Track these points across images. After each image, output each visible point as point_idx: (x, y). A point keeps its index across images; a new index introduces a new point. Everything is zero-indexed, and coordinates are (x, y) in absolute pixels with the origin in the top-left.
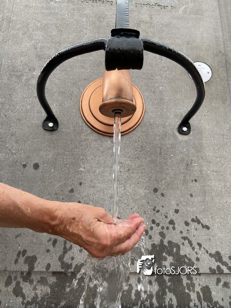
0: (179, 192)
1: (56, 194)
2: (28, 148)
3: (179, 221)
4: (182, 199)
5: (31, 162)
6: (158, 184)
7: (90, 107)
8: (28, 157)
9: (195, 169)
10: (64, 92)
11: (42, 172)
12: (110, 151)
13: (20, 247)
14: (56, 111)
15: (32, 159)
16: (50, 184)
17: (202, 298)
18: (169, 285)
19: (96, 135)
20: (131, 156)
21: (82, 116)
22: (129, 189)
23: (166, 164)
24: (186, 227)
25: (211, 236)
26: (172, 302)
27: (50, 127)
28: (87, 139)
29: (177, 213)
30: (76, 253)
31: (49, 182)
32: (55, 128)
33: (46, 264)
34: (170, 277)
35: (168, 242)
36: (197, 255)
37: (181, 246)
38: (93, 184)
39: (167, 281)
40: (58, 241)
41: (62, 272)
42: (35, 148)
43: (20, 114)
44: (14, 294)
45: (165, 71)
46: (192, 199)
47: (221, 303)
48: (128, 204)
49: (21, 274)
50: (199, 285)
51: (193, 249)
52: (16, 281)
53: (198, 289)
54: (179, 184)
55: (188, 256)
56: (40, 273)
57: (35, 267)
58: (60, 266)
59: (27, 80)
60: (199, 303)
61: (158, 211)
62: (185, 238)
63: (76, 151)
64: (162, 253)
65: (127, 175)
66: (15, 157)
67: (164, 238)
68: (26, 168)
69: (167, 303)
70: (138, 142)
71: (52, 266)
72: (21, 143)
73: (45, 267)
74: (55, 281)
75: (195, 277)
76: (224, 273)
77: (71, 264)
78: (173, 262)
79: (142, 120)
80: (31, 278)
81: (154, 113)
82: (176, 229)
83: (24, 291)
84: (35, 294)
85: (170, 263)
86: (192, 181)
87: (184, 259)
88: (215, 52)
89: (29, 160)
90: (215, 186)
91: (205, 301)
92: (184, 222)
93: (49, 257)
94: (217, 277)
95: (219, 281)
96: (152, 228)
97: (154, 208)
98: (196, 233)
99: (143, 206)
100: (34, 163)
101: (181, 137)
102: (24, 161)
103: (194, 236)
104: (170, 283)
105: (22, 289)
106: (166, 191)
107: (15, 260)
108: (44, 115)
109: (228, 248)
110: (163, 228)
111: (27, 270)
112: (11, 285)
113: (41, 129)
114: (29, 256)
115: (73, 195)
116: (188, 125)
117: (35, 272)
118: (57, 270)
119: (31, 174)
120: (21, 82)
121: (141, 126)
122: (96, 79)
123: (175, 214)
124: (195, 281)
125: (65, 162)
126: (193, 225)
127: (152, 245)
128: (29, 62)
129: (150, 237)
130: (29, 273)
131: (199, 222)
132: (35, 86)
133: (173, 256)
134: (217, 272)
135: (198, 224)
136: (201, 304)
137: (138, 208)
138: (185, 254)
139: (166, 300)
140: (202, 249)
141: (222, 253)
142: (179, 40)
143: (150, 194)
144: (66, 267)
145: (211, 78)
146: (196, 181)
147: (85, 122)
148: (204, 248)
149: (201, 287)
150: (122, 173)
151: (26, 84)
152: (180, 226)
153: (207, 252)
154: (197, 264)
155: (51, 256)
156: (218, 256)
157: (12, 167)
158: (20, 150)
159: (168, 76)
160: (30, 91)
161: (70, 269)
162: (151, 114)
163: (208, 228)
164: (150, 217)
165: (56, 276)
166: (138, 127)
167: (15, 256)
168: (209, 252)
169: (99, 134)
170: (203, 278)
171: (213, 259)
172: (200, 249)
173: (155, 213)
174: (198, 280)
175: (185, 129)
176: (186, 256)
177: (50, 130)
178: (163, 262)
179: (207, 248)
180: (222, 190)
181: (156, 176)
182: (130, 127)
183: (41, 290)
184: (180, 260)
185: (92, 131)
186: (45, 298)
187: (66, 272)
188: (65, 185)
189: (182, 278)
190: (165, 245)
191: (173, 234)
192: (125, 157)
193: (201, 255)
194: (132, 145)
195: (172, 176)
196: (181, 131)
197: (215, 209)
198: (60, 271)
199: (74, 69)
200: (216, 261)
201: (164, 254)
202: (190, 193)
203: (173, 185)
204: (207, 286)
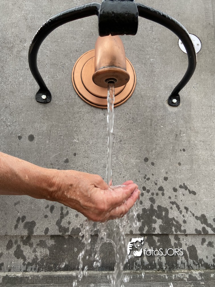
0: (168, 161)
1: (52, 164)
2: (22, 120)
3: (168, 187)
4: (171, 167)
5: (26, 134)
6: (148, 154)
7: (82, 79)
8: (23, 129)
9: (183, 139)
10: (56, 64)
11: (37, 143)
12: (103, 123)
13: (19, 214)
14: (48, 83)
15: (27, 131)
16: (45, 155)
17: (189, 256)
18: (158, 245)
19: (89, 107)
20: (123, 127)
21: (74, 88)
22: (121, 159)
23: (157, 135)
24: (174, 193)
25: (197, 200)
26: (161, 260)
27: (43, 99)
28: (80, 112)
29: (166, 180)
30: (73, 218)
31: (44, 153)
32: (48, 100)
33: (45, 229)
34: (159, 238)
35: (157, 207)
36: (184, 217)
37: (170, 210)
38: (86, 155)
39: (157, 241)
40: (55, 208)
41: (59, 235)
42: (29, 120)
43: (13, 87)
44: (15, 257)
45: (156, 42)
46: (180, 167)
47: (206, 260)
48: (120, 173)
49: (21, 238)
50: (186, 244)
51: (181, 212)
52: (16, 245)
53: (185, 248)
54: (168, 154)
55: (176, 219)
56: (39, 236)
57: (35, 231)
58: (58, 230)
59: (18, 52)
60: (186, 260)
61: (148, 179)
62: (173, 203)
63: (70, 123)
64: (152, 217)
65: (119, 145)
66: (10, 129)
67: (154, 203)
68: (21, 140)
69: (156, 261)
70: (129, 114)
71: (50, 230)
72: (15, 115)
73: (44, 231)
74: (54, 243)
75: (182, 238)
76: (209, 234)
77: (68, 228)
78: (162, 224)
79: (133, 93)
80: (31, 242)
81: (145, 85)
82: (165, 195)
83: (24, 253)
84: (35, 256)
85: (159, 225)
86: (181, 150)
87: (172, 222)
88: (205, 24)
89: (24, 132)
90: (202, 155)
91: (191, 259)
92: (172, 188)
93: (47, 223)
94: (202, 237)
95: (204, 241)
96: (142, 194)
97: (145, 176)
98: (183, 198)
99: (134, 174)
100: (29, 134)
101: (171, 109)
102: (19, 132)
103: (181, 201)
104: (159, 243)
105: (22, 251)
106: (155, 160)
107: (15, 226)
108: (37, 87)
109: (213, 211)
110: (153, 194)
111: (27, 234)
112: (12, 248)
113: (34, 101)
114: (29, 222)
115: (68, 165)
116: (177, 97)
117: (34, 236)
118: (55, 233)
119: (26, 146)
120: (12, 54)
121: (133, 98)
122: (88, 51)
123: (164, 181)
124: (182, 241)
125: (59, 134)
126: (181, 191)
127: (143, 209)
128: (20, 34)
129: (141, 203)
130: (29, 237)
131: (186, 188)
132: (26, 58)
133: (162, 219)
134: (202, 233)
135: (185, 190)
136: (187, 261)
137: (130, 176)
138: (173, 217)
139: (156, 259)
140: (189, 213)
141: (207, 216)
142: (169, 11)
143: (141, 163)
144: (63, 231)
145: (200, 50)
146: (184, 150)
147: (78, 94)
148: (190, 212)
149: (187, 246)
150: (114, 144)
151: (18, 55)
152: (169, 192)
153: (193, 215)
154: (184, 226)
155: (49, 221)
156: (203, 219)
157: (8, 139)
158: (15, 122)
159: (158, 47)
160: (22, 63)
161: (67, 233)
162: (142, 86)
163: (194, 193)
164: (141, 185)
165: (54, 239)
166: (129, 100)
167: (15, 222)
168: (195, 215)
169: (92, 106)
170: (189, 238)
171: (199, 222)
172: (187, 212)
173: (145, 181)
174: (185, 240)
175: (175, 101)
176: (173, 219)
177: (43, 102)
178: (153, 224)
179: (193, 212)
180: (209, 159)
181: (146, 147)
182: (122, 99)
183: (41, 252)
184: (168, 223)
185: (85, 103)
186: (44, 259)
187: (64, 235)
188: (60, 156)
189: (170, 239)
190: (155, 209)
191: (162, 199)
192: (117, 128)
193: (188, 218)
194: (123, 117)
195: (162, 146)
196: (171, 103)
197: (201, 176)
198: (58, 234)
199: (65, 40)
200: (202, 223)
201: (154, 217)
202: (179, 161)
203: (163, 155)
204: (193, 245)
